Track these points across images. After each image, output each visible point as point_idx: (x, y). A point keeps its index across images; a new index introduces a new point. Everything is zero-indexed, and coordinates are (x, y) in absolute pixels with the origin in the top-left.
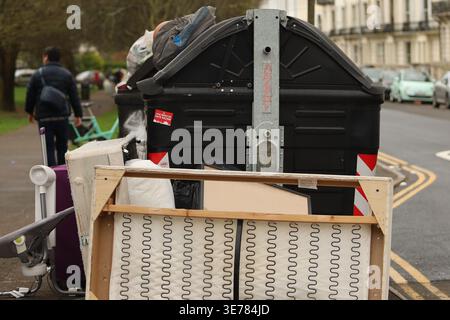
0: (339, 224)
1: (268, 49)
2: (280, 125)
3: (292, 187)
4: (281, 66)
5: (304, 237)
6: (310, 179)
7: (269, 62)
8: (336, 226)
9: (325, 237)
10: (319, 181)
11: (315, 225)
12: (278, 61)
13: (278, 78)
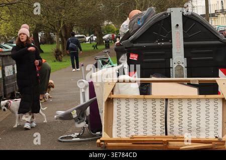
0: (208, 99)
1: (177, 25)
2: (185, 57)
3: (189, 84)
4: (184, 32)
5: (194, 104)
6: (196, 80)
7: (178, 31)
8: (207, 99)
9: (203, 104)
10: (199, 81)
11: (198, 99)
12: (182, 29)
13: (183, 37)
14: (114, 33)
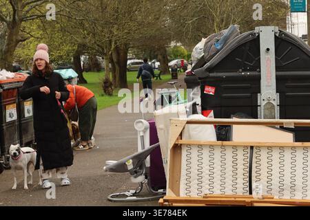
0: (307, 147)
1: (268, 49)
2: (277, 92)
3: (282, 128)
4: (276, 59)
5: (288, 155)
6: (290, 122)
7: (269, 56)
8: (305, 148)
9: (299, 154)
10: (295, 124)
11: (293, 148)
12: (274, 56)
13: (274, 65)
14: (184, 58)
